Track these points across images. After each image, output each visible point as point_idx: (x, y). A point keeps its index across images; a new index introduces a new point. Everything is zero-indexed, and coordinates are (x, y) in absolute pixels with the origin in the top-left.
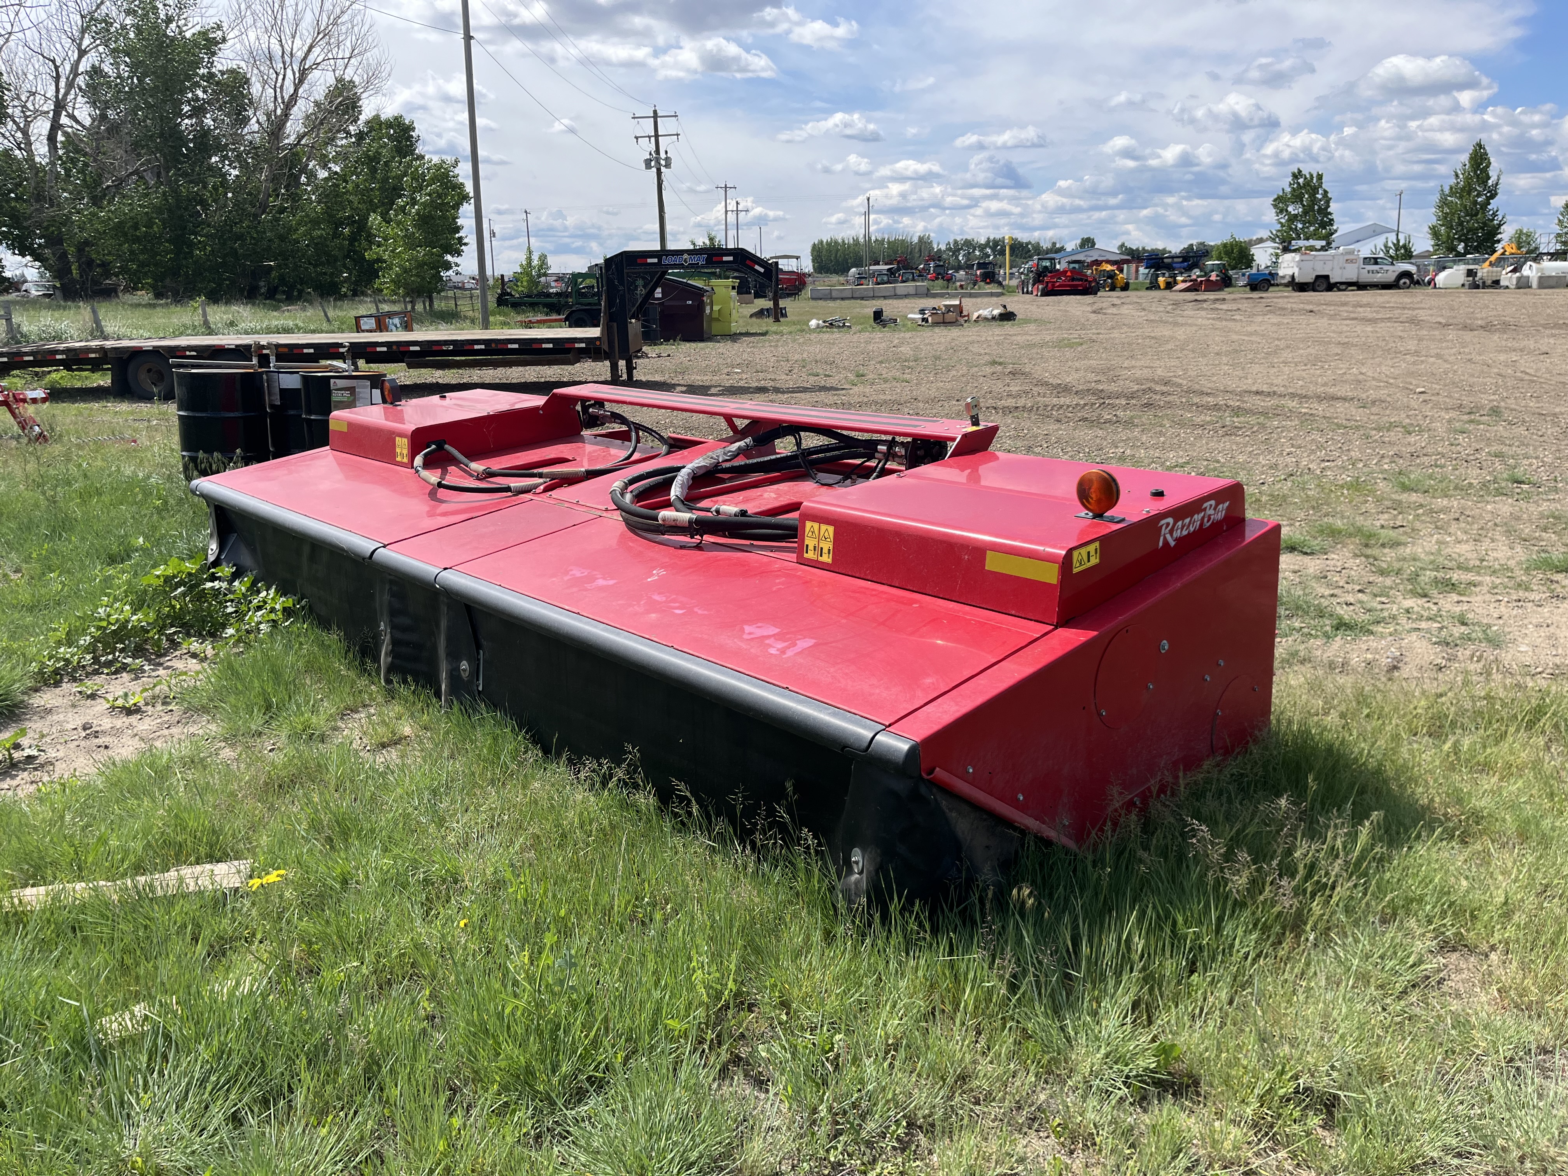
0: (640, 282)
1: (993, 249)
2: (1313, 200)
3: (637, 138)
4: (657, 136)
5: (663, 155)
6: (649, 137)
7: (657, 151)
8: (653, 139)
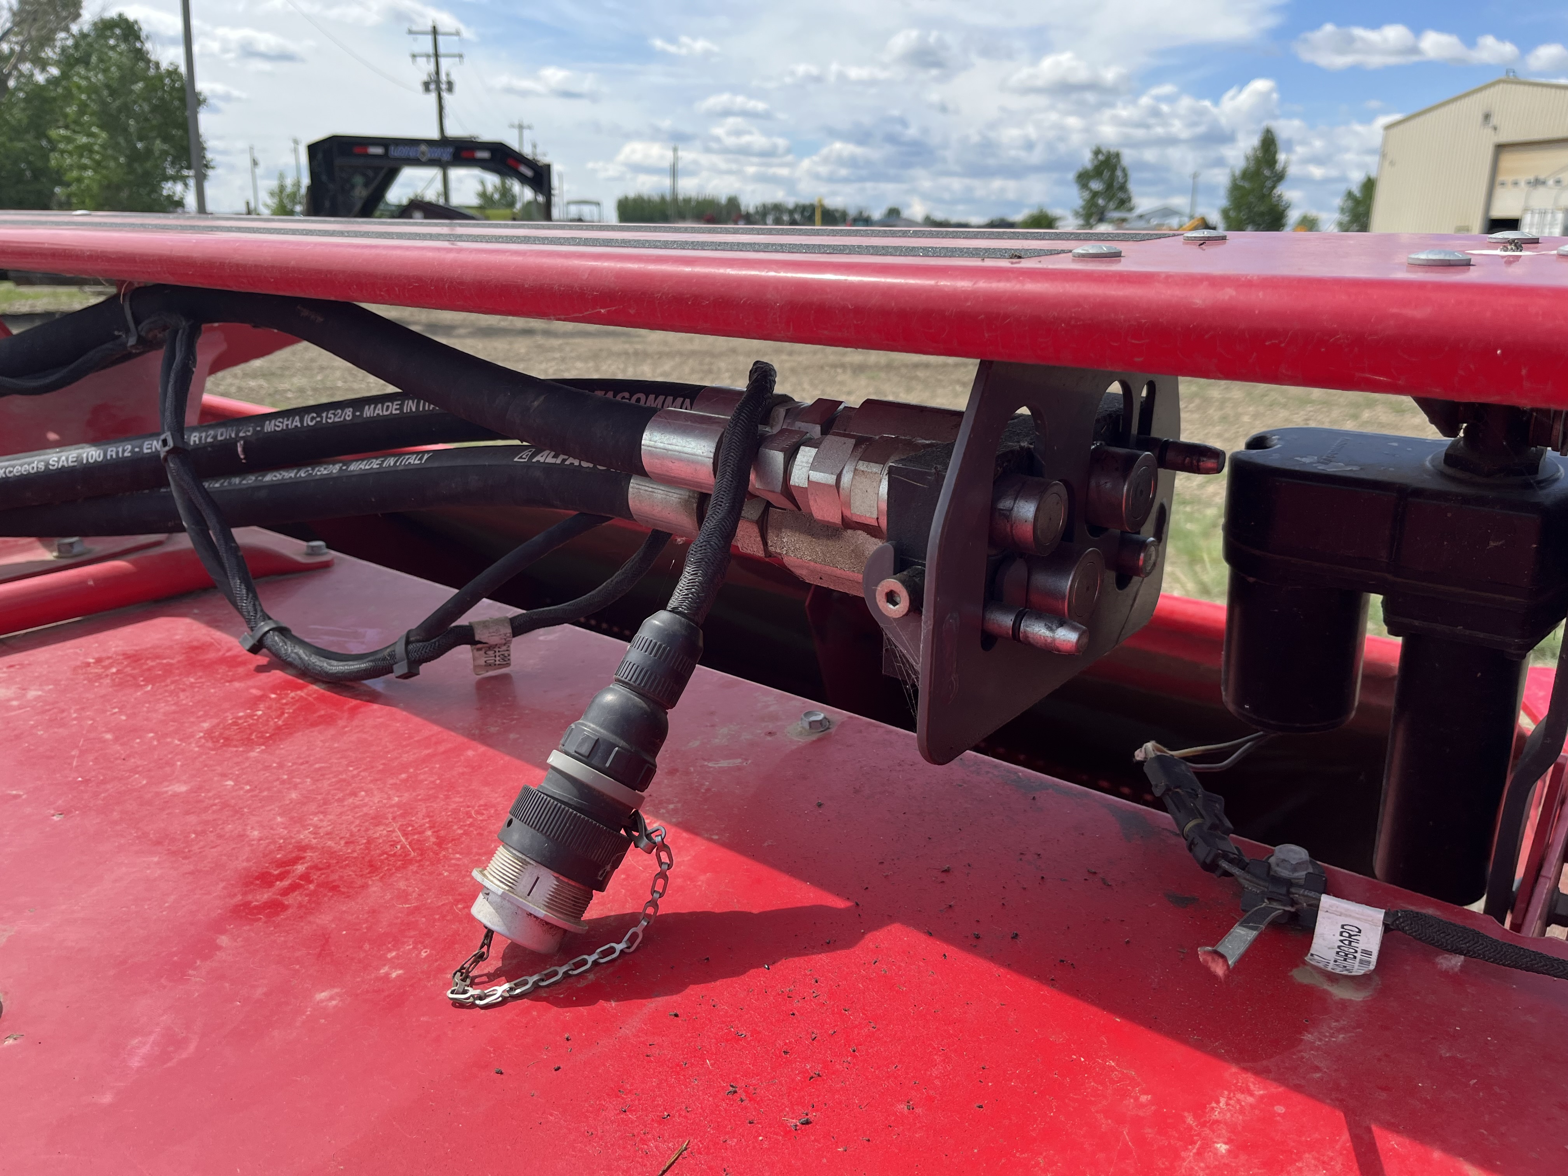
0: (358, 180)
1: (802, 213)
2: (1113, 177)
3: (414, 56)
4: (437, 55)
5: (443, 78)
6: (428, 56)
7: (437, 72)
8: (433, 60)
